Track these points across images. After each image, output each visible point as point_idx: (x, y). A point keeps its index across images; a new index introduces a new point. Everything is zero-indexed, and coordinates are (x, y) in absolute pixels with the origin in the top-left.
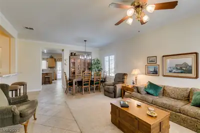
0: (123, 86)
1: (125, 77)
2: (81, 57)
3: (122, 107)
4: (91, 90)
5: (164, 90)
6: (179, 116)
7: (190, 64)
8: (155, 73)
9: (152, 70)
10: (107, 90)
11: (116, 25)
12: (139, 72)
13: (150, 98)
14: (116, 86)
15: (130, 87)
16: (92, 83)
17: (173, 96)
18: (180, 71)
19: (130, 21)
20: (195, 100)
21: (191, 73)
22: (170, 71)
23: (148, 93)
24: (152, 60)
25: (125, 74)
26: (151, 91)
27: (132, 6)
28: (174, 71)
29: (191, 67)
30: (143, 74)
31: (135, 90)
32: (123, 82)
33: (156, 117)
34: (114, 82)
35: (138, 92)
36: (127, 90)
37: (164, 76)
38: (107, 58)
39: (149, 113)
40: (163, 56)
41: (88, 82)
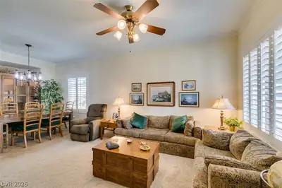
0: (102, 123)
1: (105, 109)
2: (17, 76)
3: (110, 149)
4: (42, 136)
5: (149, 120)
6: (163, 145)
7: (169, 93)
8: (140, 102)
9: (136, 99)
10: (76, 131)
11: (97, 34)
12: (123, 101)
13: (137, 132)
14: (92, 123)
15: (112, 121)
16: (45, 123)
17: (157, 125)
18: (162, 100)
19: (119, 35)
20: (174, 127)
21: (170, 101)
22: (154, 100)
23: (134, 127)
24: (136, 88)
25: (104, 106)
26: (137, 124)
27: (123, 18)
28: (157, 99)
29: (170, 95)
30: (127, 104)
31: (119, 125)
32: (101, 117)
33: (149, 150)
34: (86, 117)
35: (123, 127)
36: (108, 127)
37: (148, 105)
38: (72, 81)
39: (143, 149)
40: (148, 84)
41: (38, 122)
